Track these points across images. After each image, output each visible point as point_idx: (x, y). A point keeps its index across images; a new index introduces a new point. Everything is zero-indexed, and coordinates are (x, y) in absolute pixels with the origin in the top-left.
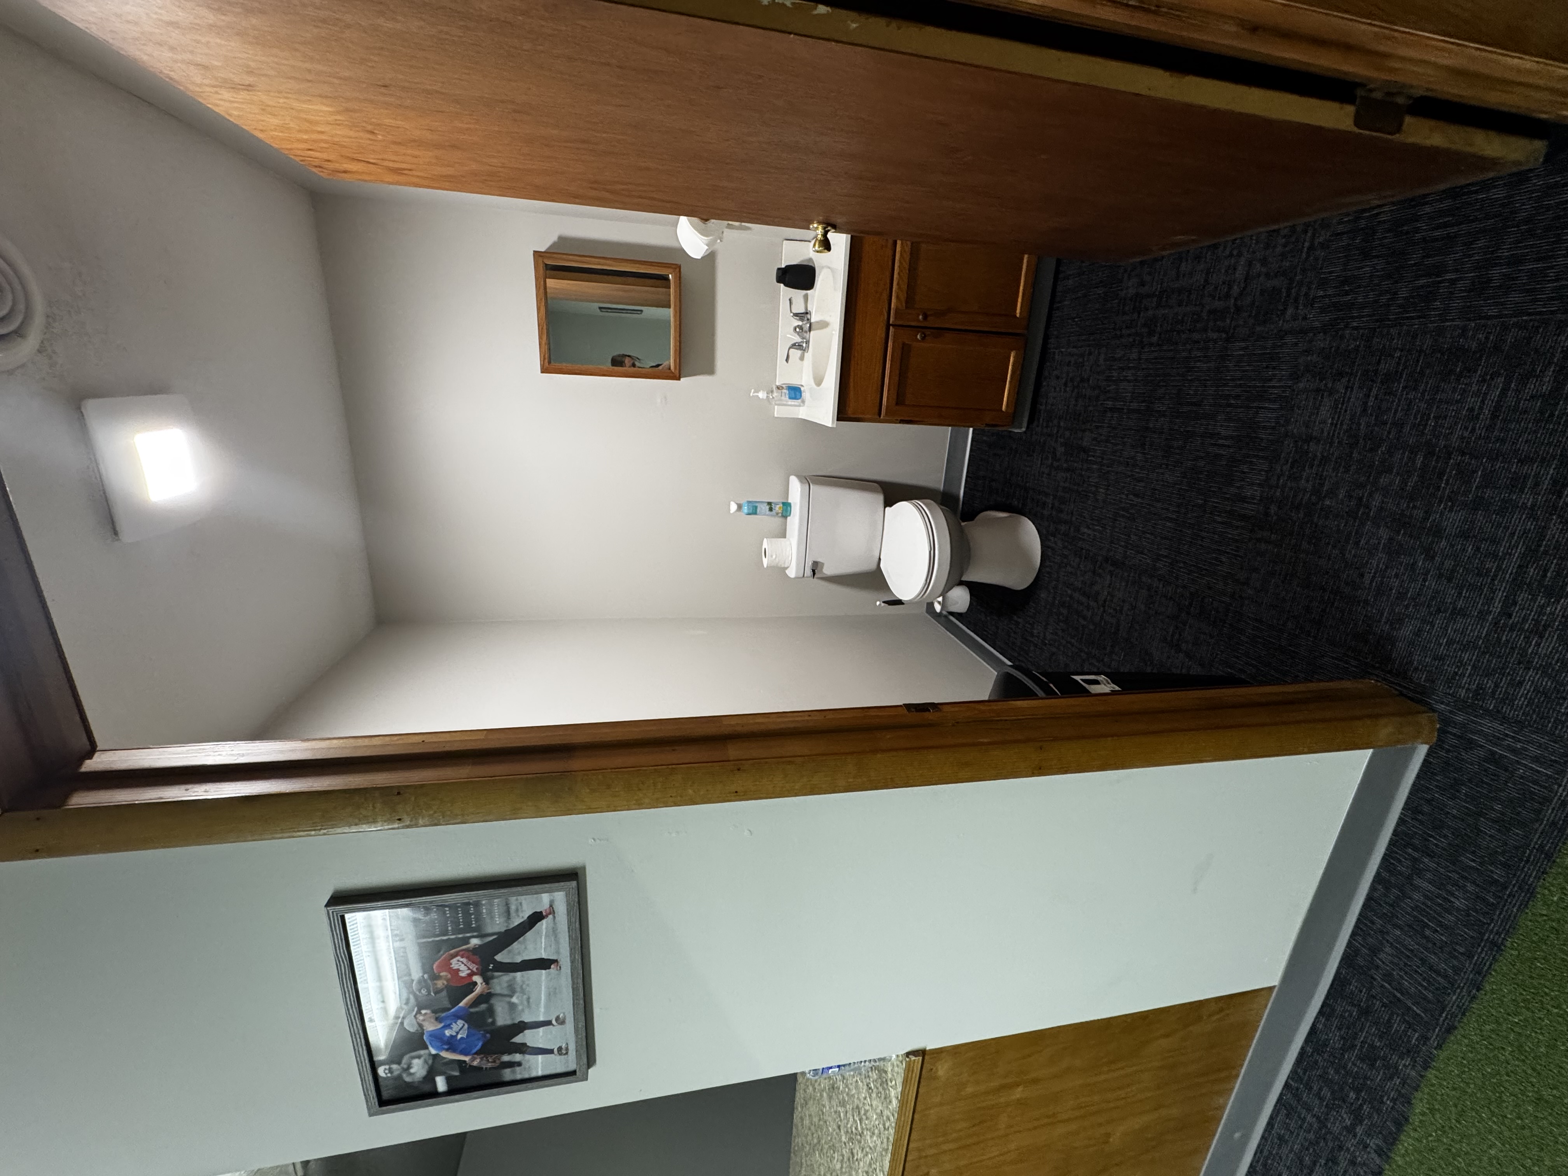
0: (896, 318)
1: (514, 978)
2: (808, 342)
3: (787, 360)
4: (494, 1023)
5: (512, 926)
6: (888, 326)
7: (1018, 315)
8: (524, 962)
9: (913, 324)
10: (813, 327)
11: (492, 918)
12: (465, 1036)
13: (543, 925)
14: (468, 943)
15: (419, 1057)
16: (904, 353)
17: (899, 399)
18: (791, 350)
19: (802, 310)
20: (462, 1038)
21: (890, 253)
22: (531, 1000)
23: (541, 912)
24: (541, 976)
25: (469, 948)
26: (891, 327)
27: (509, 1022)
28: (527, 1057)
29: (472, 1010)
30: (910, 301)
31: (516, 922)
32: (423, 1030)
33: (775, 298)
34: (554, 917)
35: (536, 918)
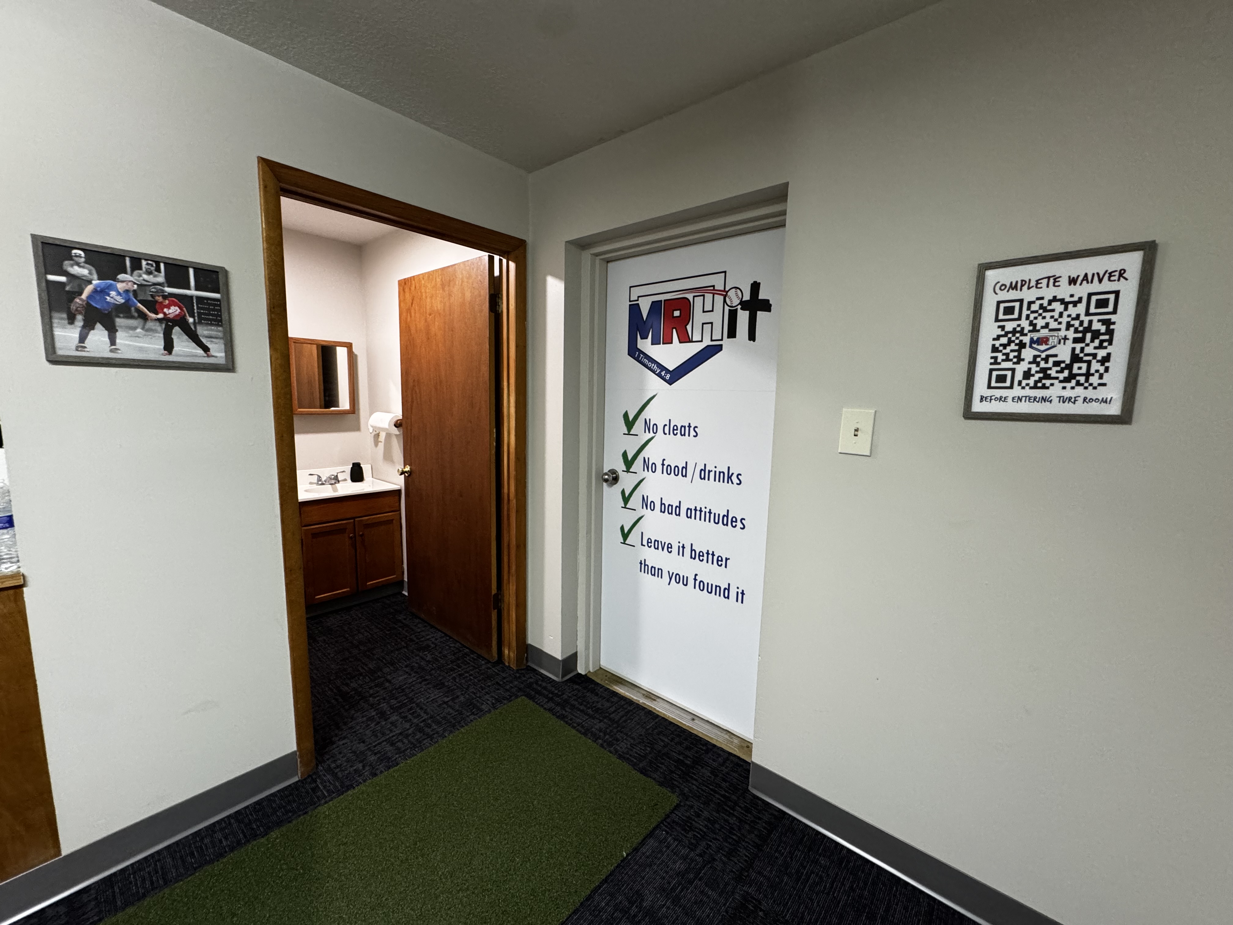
0: (358, 521)
1: (159, 333)
2: (323, 484)
3: (310, 475)
4: (119, 317)
5: (201, 338)
6: (354, 518)
7: (368, 584)
8: (172, 340)
9: (357, 529)
10: (334, 485)
11: (207, 330)
12: (108, 300)
13: (200, 352)
14: (190, 316)
15: (90, 273)
16: (341, 530)
17: (315, 535)
18: (317, 476)
19: (340, 479)
20: (107, 299)
21: (387, 510)
22: (137, 338)
23: (209, 351)
24: (161, 345)
25: (186, 316)
26: (352, 520)
27: (117, 324)
28: (79, 330)
29: (133, 309)
30: (368, 526)
31: (204, 340)
32: (118, 282)
33: (343, 464)
34: (205, 357)
35: (206, 349)
